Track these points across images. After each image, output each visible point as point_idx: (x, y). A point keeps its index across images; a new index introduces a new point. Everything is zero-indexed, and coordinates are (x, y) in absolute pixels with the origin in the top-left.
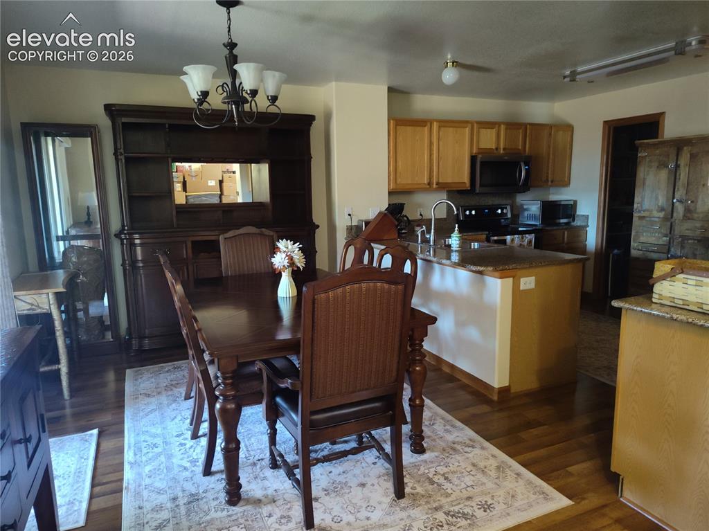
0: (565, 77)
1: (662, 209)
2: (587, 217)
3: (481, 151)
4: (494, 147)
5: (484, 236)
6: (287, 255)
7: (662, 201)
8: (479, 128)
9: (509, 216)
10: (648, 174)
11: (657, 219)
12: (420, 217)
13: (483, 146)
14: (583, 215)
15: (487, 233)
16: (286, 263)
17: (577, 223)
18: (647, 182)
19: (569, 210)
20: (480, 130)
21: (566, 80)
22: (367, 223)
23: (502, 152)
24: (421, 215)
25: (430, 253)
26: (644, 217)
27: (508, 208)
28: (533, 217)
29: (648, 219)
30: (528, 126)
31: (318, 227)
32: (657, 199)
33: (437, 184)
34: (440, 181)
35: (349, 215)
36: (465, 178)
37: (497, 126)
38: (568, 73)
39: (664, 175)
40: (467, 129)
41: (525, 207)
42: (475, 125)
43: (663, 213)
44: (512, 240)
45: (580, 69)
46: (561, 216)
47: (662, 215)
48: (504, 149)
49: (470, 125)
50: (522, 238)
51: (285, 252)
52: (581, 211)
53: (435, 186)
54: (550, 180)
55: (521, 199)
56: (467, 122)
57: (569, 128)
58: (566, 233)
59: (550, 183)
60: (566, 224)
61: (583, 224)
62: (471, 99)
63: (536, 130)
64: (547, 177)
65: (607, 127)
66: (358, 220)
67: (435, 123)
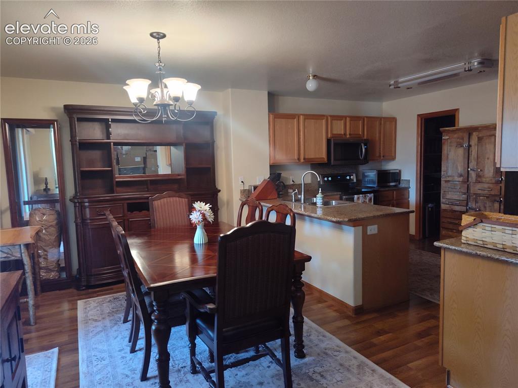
0: (390, 86)
1: (461, 176)
2: (408, 181)
3: (334, 136)
4: (342, 133)
5: (339, 196)
6: (201, 213)
7: (460, 169)
9: (355, 180)
10: (450, 151)
11: (458, 183)
12: (292, 183)
13: (335, 132)
14: (406, 180)
15: (340, 193)
16: (200, 218)
17: (402, 185)
18: (450, 157)
19: (396, 176)
20: (333, 121)
22: (255, 188)
23: (348, 137)
24: (293, 181)
25: (301, 208)
26: (449, 181)
27: (354, 175)
28: (372, 182)
29: (451, 182)
30: (365, 119)
31: (220, 191)
32: (457, 168)
33: (304, 159)
34: (306, 157)
35: (242, 182)
36: (324, 155)
37: (344, 119)
38: (392, 82)
39: (461, 151)
40: (324, 120)
41: (366, 174)
42: (329, 118)
43: (462, 178)
44: (358, 198)
45: (401, 80)
46: (391, 180)
47: (461, 179)
48: (350, 134)
49: (326, 118)
50: (365, 196)
51: (199, 211)
52: (404, 177)
53: (302, 161)
54: (382, 155)
55: (362, 168)
56: (323, 116)
57: (393, 120)
58: (395, 192)
59: (382, 158)
60: (395, 186)
61: (407, 186)
63: (371, 121)
64: (380, 153)
65: (420, 119)
66: (249, 186)
67: (301, 116)
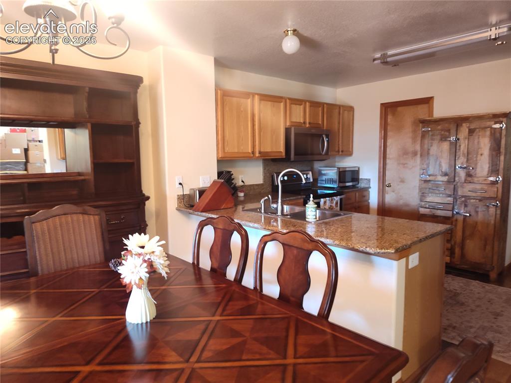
0: (374, 60)
1: (446, 174)
2: (369, 180)
3: (295, 124)
4: (302, 121)
5: (302, 200)
6: (145, 261)
7: (445, 167)
8: (291, 104)
9: (312, 180)
10: (431, 146)
11: (441, 183)
12: (242, 184)
13: (294, 120)
14: (366, 179)
15: (305, 196)
17: (362, 185)
18: (431, 152)
19: (354, 175)
20: (293, 105)
21: (376, 62)
22: (202, 192)
23: (308, 126)
24: (243, 181)
25: (277, 223)
26: (430, 181)
27: (310, 173)
28: (331, 181)
29: (432, 182)
30: (325, 105)
31: (148, 198)
32: (440, 165)
33: (260, 153)
34: (262, 150)
35: (180, 184)
36: (282, 148)
37: (304, 103)
38: (378, 55)
39: (446, 146)
40: (282, 103)
41: (323, 172)
42: (288, 101)
43: (447, 177)
44: (325, 202)
45: (390, 52)
46: (347, 180)
47: (445, 179)
48: (310, 123)
49: (284, 100)
50: (332, 200)
51: (139, 255)
52: (363, 175)
53: (257, 155)
54: (340, 150)
55: (317, 165)
56: (281, 98)
57: (351, 109)
58: (357, 194)
59: (340, 153)
60: (353, 186)
61: (367, 186)
62: (279, 79)
63: (332, 109)
64: (339, 147)
65: (384, 108)
66: (191, 189)
67: (256, 96)
